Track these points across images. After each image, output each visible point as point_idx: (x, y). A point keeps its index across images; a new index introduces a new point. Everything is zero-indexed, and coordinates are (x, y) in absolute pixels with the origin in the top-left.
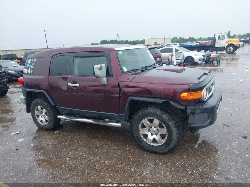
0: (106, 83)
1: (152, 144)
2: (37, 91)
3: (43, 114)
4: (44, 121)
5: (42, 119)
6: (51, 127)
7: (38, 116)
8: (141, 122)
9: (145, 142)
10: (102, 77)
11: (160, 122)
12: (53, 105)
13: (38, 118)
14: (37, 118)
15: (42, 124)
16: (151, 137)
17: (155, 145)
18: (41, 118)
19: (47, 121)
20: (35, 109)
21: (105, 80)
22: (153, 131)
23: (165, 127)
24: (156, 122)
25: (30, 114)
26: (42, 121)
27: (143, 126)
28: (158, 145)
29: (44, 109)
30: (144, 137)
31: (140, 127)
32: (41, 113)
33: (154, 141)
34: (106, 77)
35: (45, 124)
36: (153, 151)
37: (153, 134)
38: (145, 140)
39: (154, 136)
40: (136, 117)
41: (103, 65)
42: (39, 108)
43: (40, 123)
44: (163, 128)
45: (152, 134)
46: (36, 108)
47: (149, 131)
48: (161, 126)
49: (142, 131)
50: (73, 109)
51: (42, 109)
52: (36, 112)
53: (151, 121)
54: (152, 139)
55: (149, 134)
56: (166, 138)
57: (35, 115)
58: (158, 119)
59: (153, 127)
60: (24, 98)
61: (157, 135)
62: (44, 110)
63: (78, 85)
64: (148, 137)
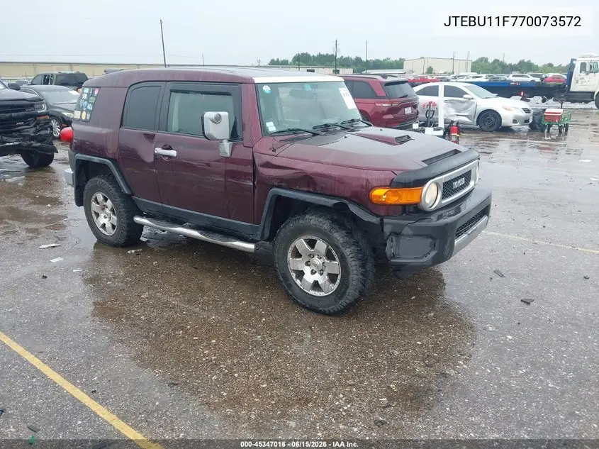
0: (229, 155)
1: (312, 292)
2: (96, 159)
3: (107, 211)
4: (108, 226)
5: (106, 221)
6: (122, 241)
7: (98, 215)
8: (293, 245)
9: (298, 286)
10: (221, 141)
11: (328, 247)
12: (127, 192)
13: (97, 218)
14: (95, 219)
15: (104, 232)
16: (309, 278)
17: (318, 294)
18: (102, 220)
19: (113, 227)
20: (93, 200)
21: (226, 147)
22: (315, 265)
23: (336, 257)
24: (321, 246)
25: (82, 208)
26: (104, 226)
27: (297, 254)
28: (323, 294)
29: (109, 201)
30: (297, 277)
31: (289, 255)
32: (103, 209)
33: (316, 285)
34: (229, 141)
35: (109, 232)
36: (311, 307)
37: (316, 272)
38: (298, 282)
39: (317, 277)
40: (283, 232)
41: (224, 114)
42: (100, 196)
43: (101, 229)
44: (334, 260)
45: (313, 272)
46: (94, 197)
47: (308, 264)
48: (329, 256)
49: (294, 264)
50: (164, 205)
51: (106, 200)
52: (94, 206)
53: (312, 243)
54: (311, 282)
55: (307, 270)
56: (338, 281)
57: (92, 212)
58: (324, 240)
59: (316, 258)
60: (72, 172)
61: (321, 274)
62: (109, 203)
63: (173, 153)
64: (304, 277)
